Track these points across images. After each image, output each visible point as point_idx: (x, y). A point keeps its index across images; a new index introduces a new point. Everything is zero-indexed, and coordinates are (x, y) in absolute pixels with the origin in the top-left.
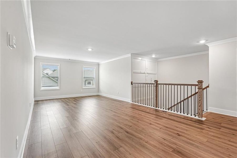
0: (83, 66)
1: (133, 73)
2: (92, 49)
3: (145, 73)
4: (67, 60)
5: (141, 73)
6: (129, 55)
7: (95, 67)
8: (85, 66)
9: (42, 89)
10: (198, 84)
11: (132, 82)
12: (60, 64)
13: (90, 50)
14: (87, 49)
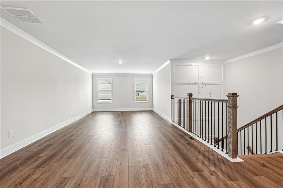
0: (134, 79)
1: (175, 84)
2: (123, 62)
3: (198, 84)
4: (118, 74)
5: (189, 84)
6: (169, 62)
7: (148, 79)
8: (136, 79)
9: (98, 102)
10: (228, 99)
11: (172, 96)
12: (112, 79)
13: (120, 62)
14: (118, 62)
